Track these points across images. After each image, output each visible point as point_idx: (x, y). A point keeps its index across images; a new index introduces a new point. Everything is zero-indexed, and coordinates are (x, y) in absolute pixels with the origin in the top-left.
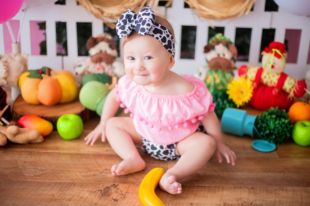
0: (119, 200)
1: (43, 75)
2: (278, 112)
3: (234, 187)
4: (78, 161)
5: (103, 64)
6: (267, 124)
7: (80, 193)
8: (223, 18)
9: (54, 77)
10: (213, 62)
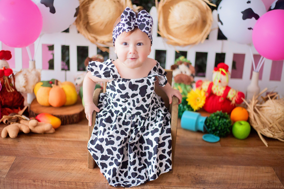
1: (52, 85)
2: (221, 114)
3: (186, 165)
4: (78, 146)
6: (213, 122)
7: (80, 166)
8: (185, 45)
9: (61, 86)
10: (177, 78)
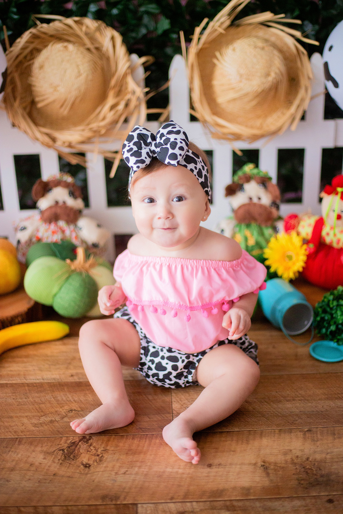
0: (92, 466)
3: (280, 431)
4: (26, 398)
5: (62, 223)
6: (332, 315)
7: (29, 456)
8: (255, 138)
10: (241, 212)
